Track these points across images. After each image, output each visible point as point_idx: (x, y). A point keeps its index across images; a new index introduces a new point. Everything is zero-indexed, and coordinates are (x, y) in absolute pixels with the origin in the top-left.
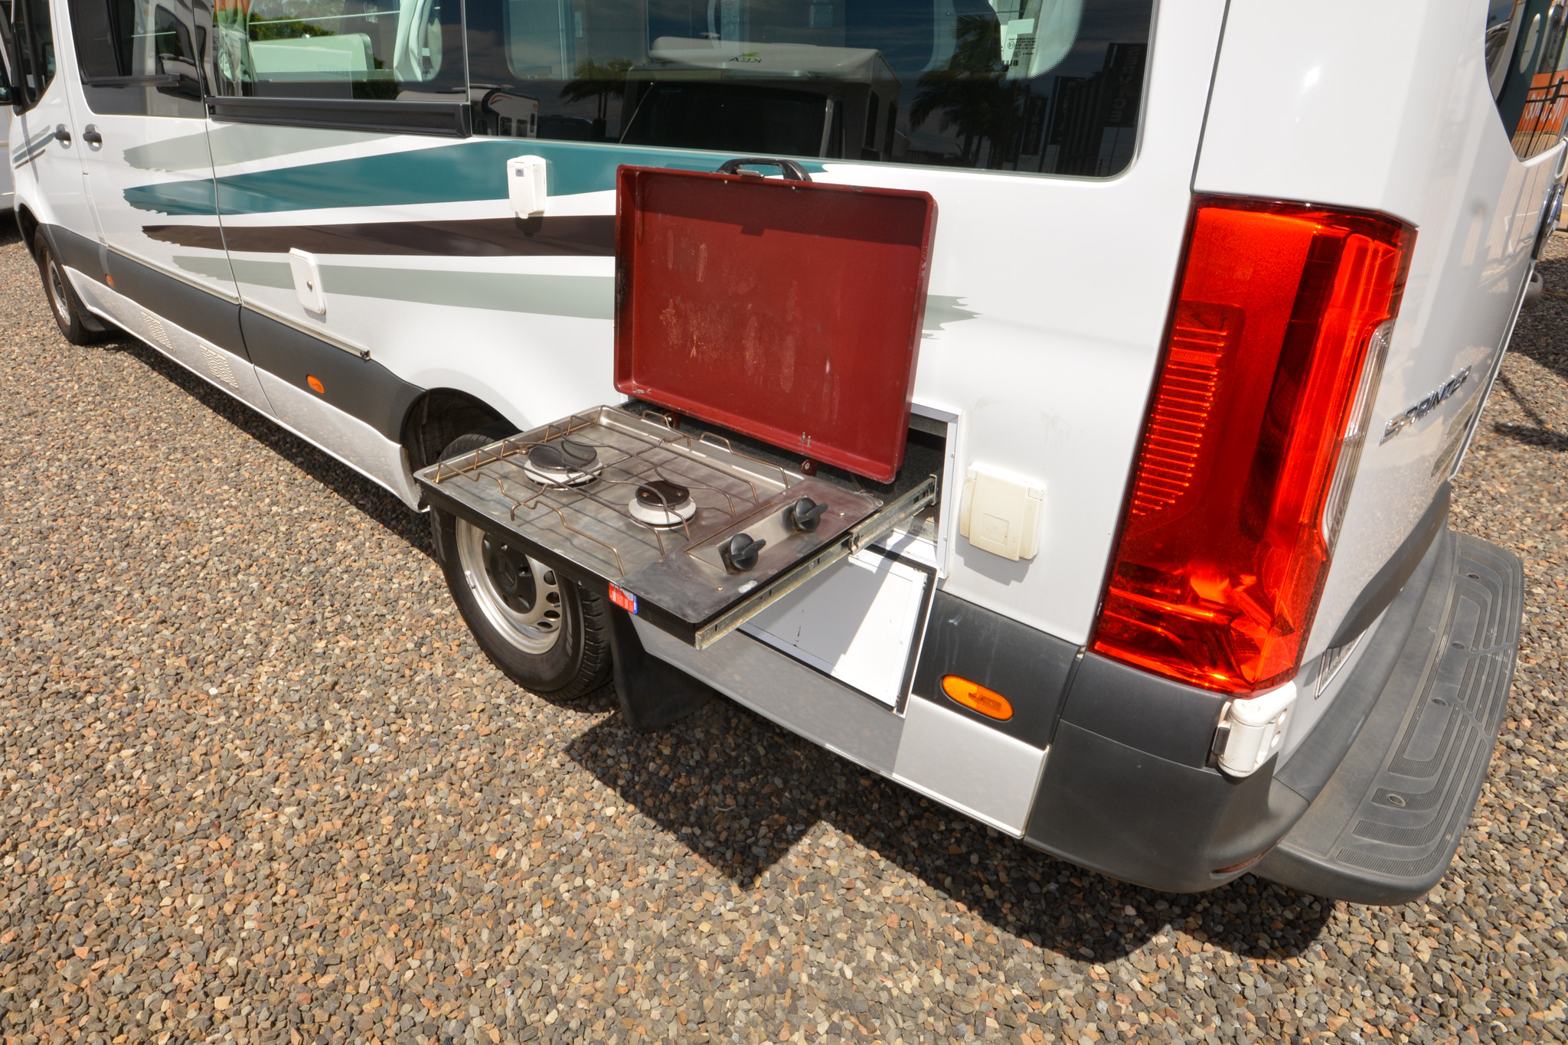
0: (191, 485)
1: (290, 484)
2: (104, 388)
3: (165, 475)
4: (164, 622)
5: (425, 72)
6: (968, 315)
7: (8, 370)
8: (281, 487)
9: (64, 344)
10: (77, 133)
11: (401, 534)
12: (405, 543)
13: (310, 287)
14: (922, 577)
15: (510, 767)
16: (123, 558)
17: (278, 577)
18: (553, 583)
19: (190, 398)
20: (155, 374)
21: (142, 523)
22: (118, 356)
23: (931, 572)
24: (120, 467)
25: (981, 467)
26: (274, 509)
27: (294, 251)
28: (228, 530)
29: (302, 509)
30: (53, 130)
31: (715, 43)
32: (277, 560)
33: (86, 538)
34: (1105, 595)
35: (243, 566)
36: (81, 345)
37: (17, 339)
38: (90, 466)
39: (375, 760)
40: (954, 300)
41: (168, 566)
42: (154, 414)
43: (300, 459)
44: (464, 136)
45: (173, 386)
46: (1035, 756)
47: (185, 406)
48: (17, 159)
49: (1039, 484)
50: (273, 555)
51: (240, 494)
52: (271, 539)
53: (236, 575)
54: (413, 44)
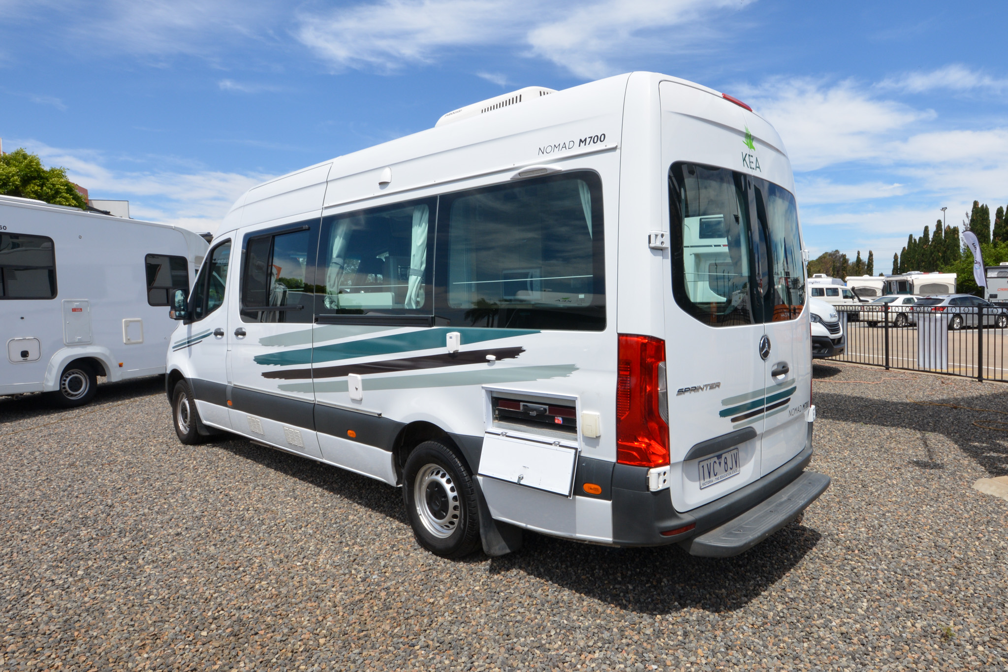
0: (270, 498)
1: (322, 496)
2: (210, 462)
3: (255, 496)
4: (268, 545)
5: (417, 306)
6: (577, 369)
7: (152, 456)
8: (318, 497)
9: (181, 445)
10: (230, 332)
11: (381, 512)
12: (383, 515)
13: (357, 389)
14: (574, 451)
15: (435, 579)
16: (242, 525)
17: (322, 528)
18: (457, 501)
19: (260, 465)
20: (237, 456)
21: (249, 512)
22: (214, 449)
23: (576, 449)
24: (231, 493)
25: (585, 412)
26: (315, 505)
27: (350, 374)
28: (293, 513)
29: (329, 505)
30: (213, 330)
31: (530, 292)
32: (320, 523)
33: (221, 518)
34: (618, 445)
35: (303, 525)
36: (191, 445)
37: (151, 443)
38: (214, 493)
39: (376, 580)
40: (574, 365)
41: (266, 526)
42: (242, 472)
43: (325, 487)
44: (431, 326)
45: (249, 461)
46: (609, 503)
47: (258, 469)
48: (174, 348)
49: (598, 413)
50: (318, 521)
51: (296, 500)
52: (316, 515)
53: (301, 529)
54: (413, 296)
